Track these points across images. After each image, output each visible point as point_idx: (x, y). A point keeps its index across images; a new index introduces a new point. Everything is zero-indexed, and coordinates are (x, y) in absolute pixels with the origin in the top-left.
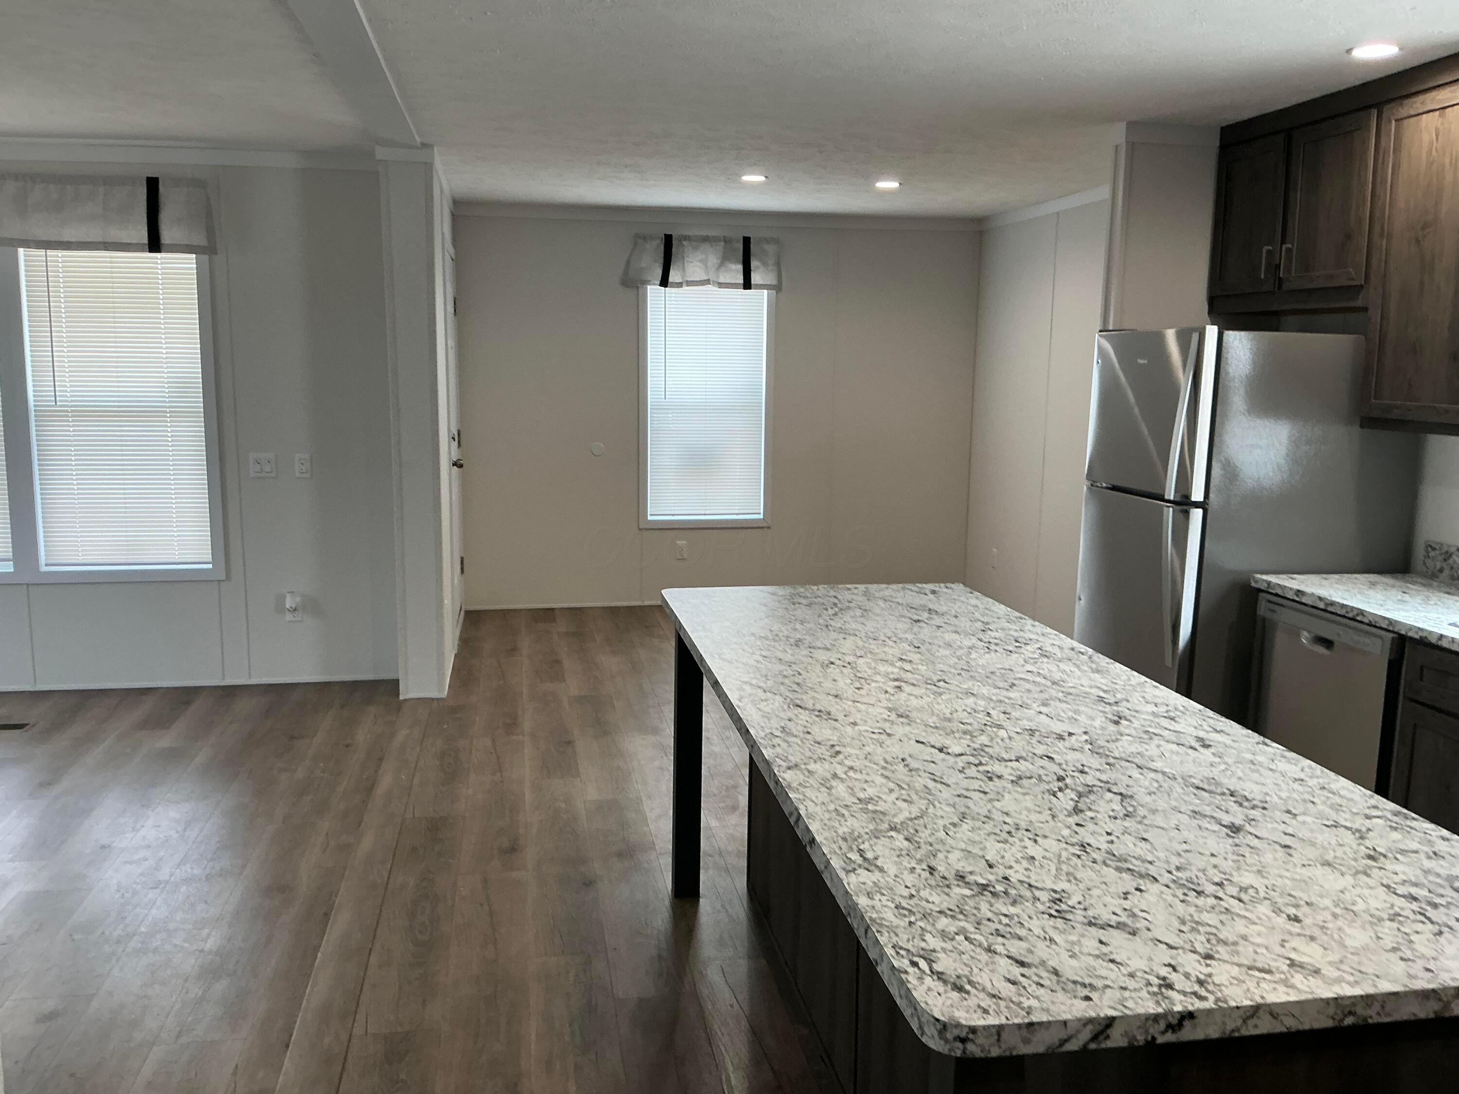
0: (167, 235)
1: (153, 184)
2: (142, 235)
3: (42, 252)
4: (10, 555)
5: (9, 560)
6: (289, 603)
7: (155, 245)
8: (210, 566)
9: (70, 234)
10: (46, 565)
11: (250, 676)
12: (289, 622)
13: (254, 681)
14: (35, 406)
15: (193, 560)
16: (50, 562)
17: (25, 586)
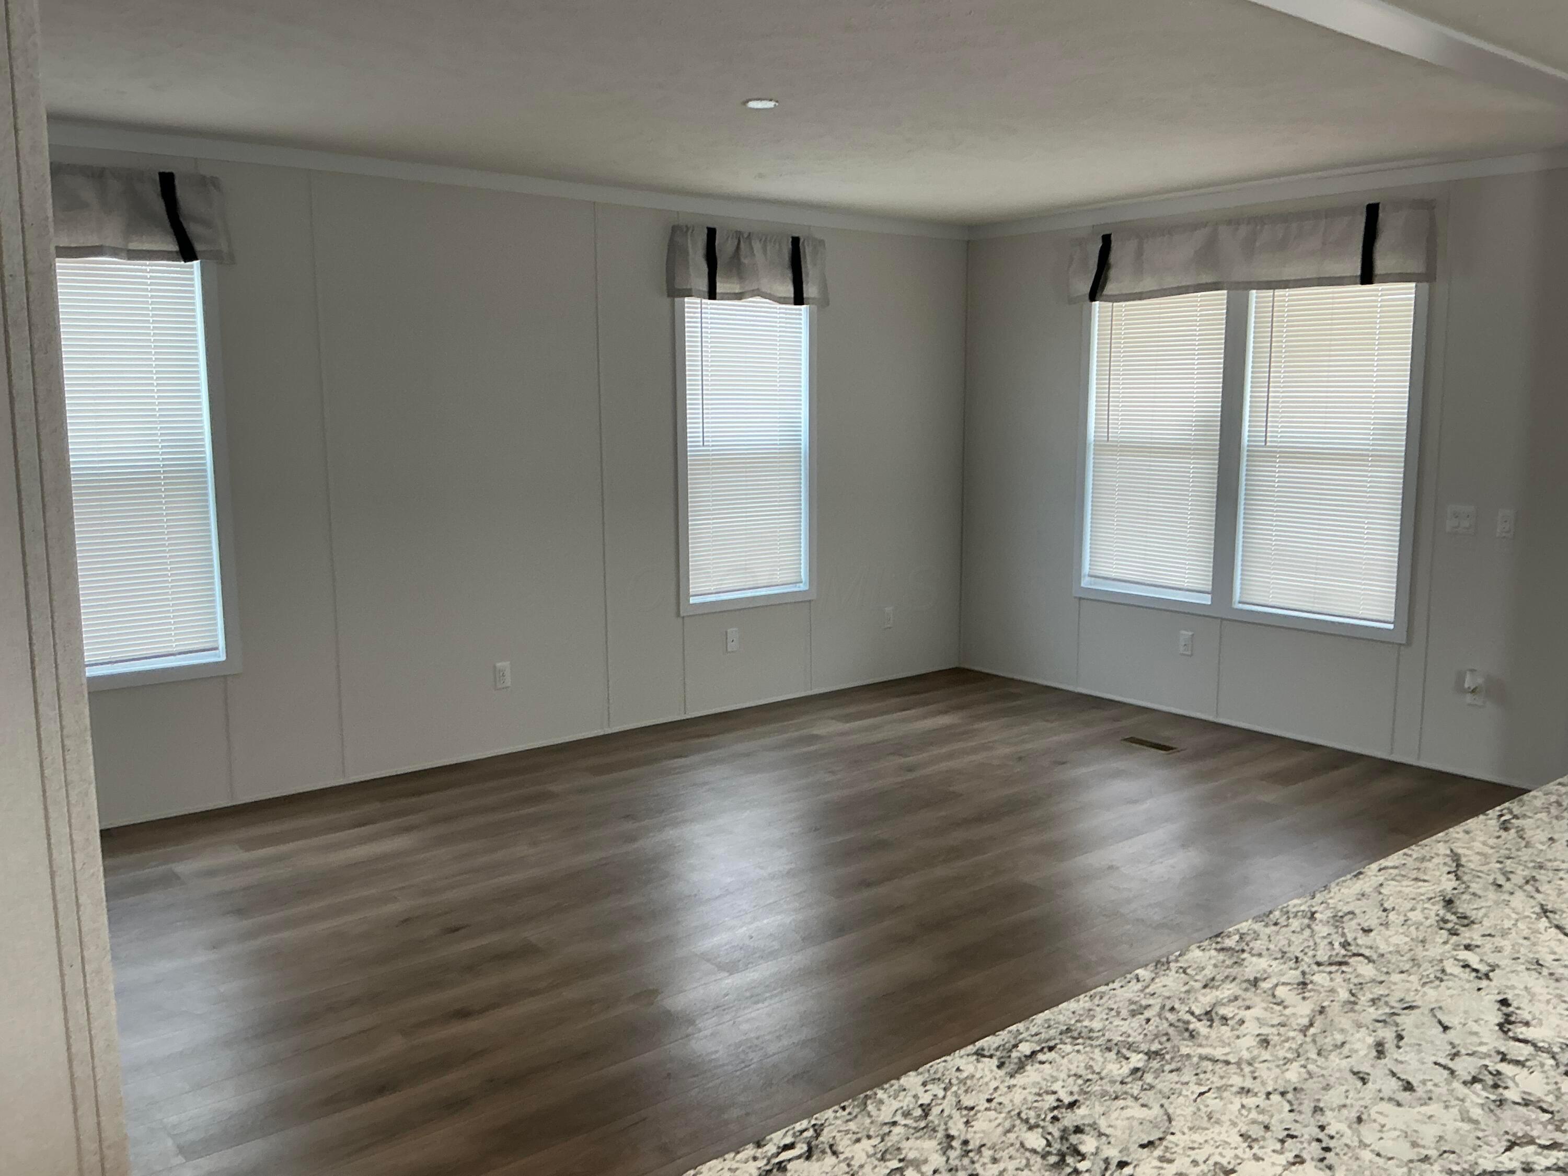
0: (1381, 265)
1: (1372, 211)
2: (1355, 267)
3: (1270, 293)
4: (1209, 588)
5: (1208, 593)
6: (1468, 683)
7: (1367, 276)
8: (1391, 626)
9: (1289, 273)
10: (1240, 602)
11: (1419, 758)
12: (1469, 705)
13: (1423, 763)
14: (1248, 446)
15: (1374, 618)
16: (1244, 600)
17: (1219, 620)
